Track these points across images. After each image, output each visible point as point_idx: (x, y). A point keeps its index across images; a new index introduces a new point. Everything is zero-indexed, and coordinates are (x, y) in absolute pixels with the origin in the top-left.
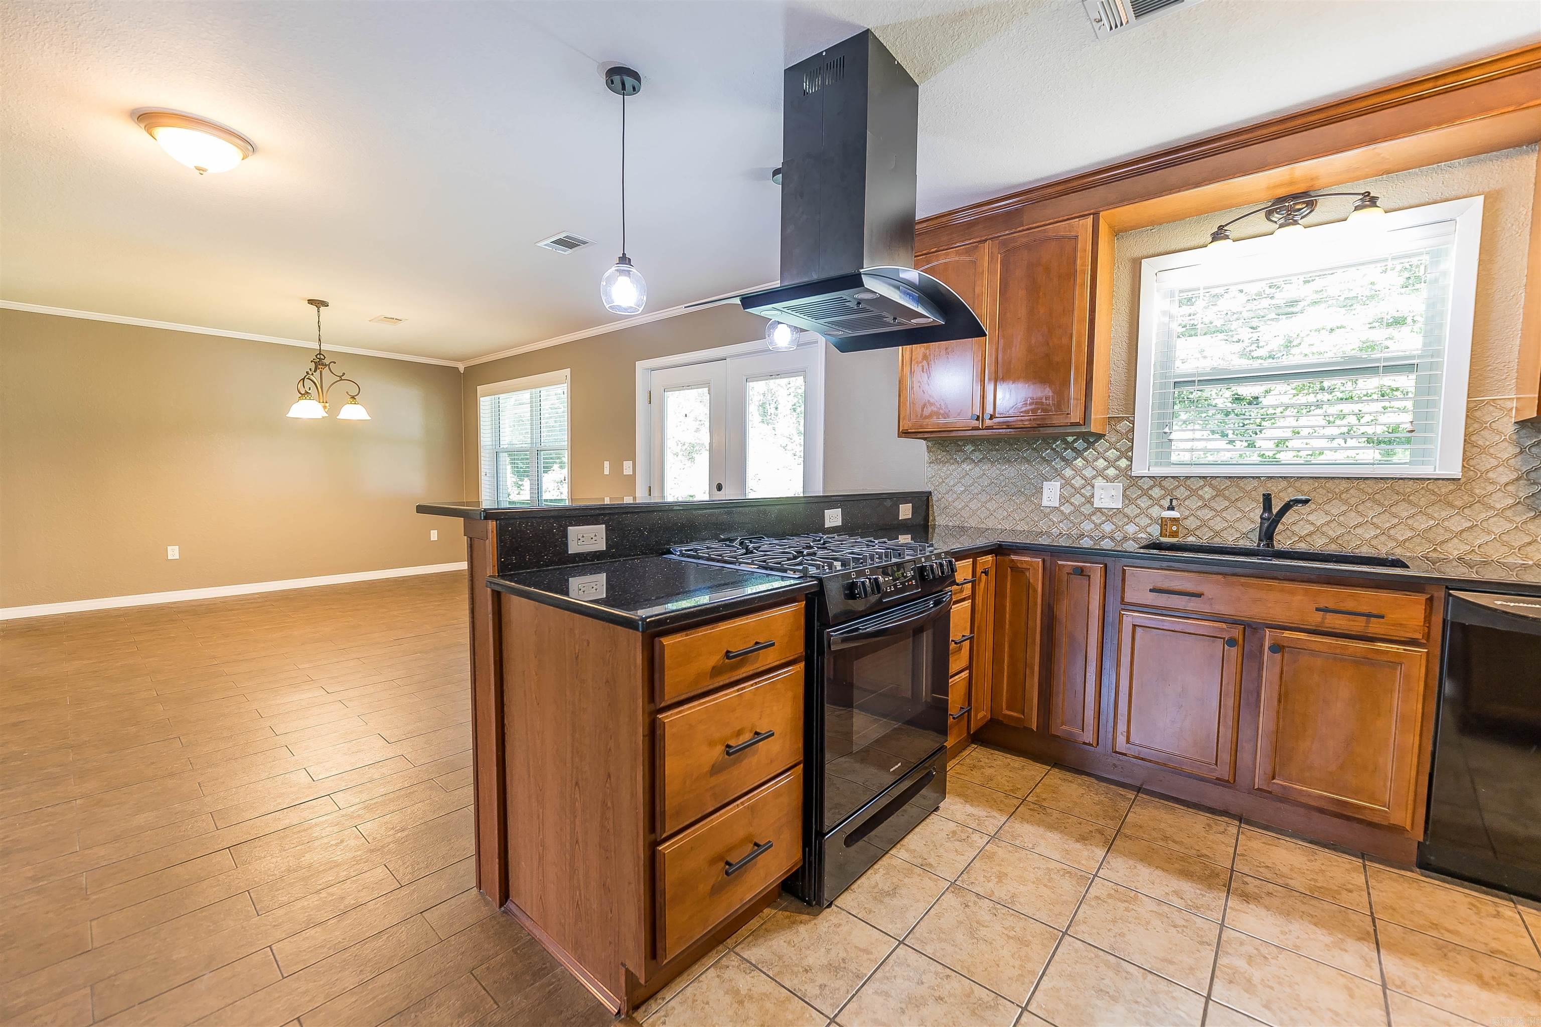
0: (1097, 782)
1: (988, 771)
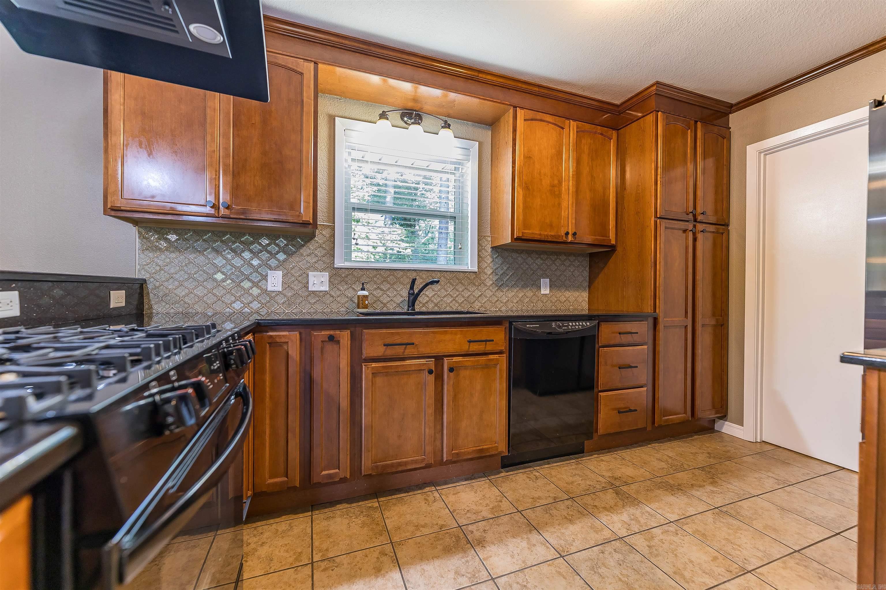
0: (349, 506)
1: (263, 551)
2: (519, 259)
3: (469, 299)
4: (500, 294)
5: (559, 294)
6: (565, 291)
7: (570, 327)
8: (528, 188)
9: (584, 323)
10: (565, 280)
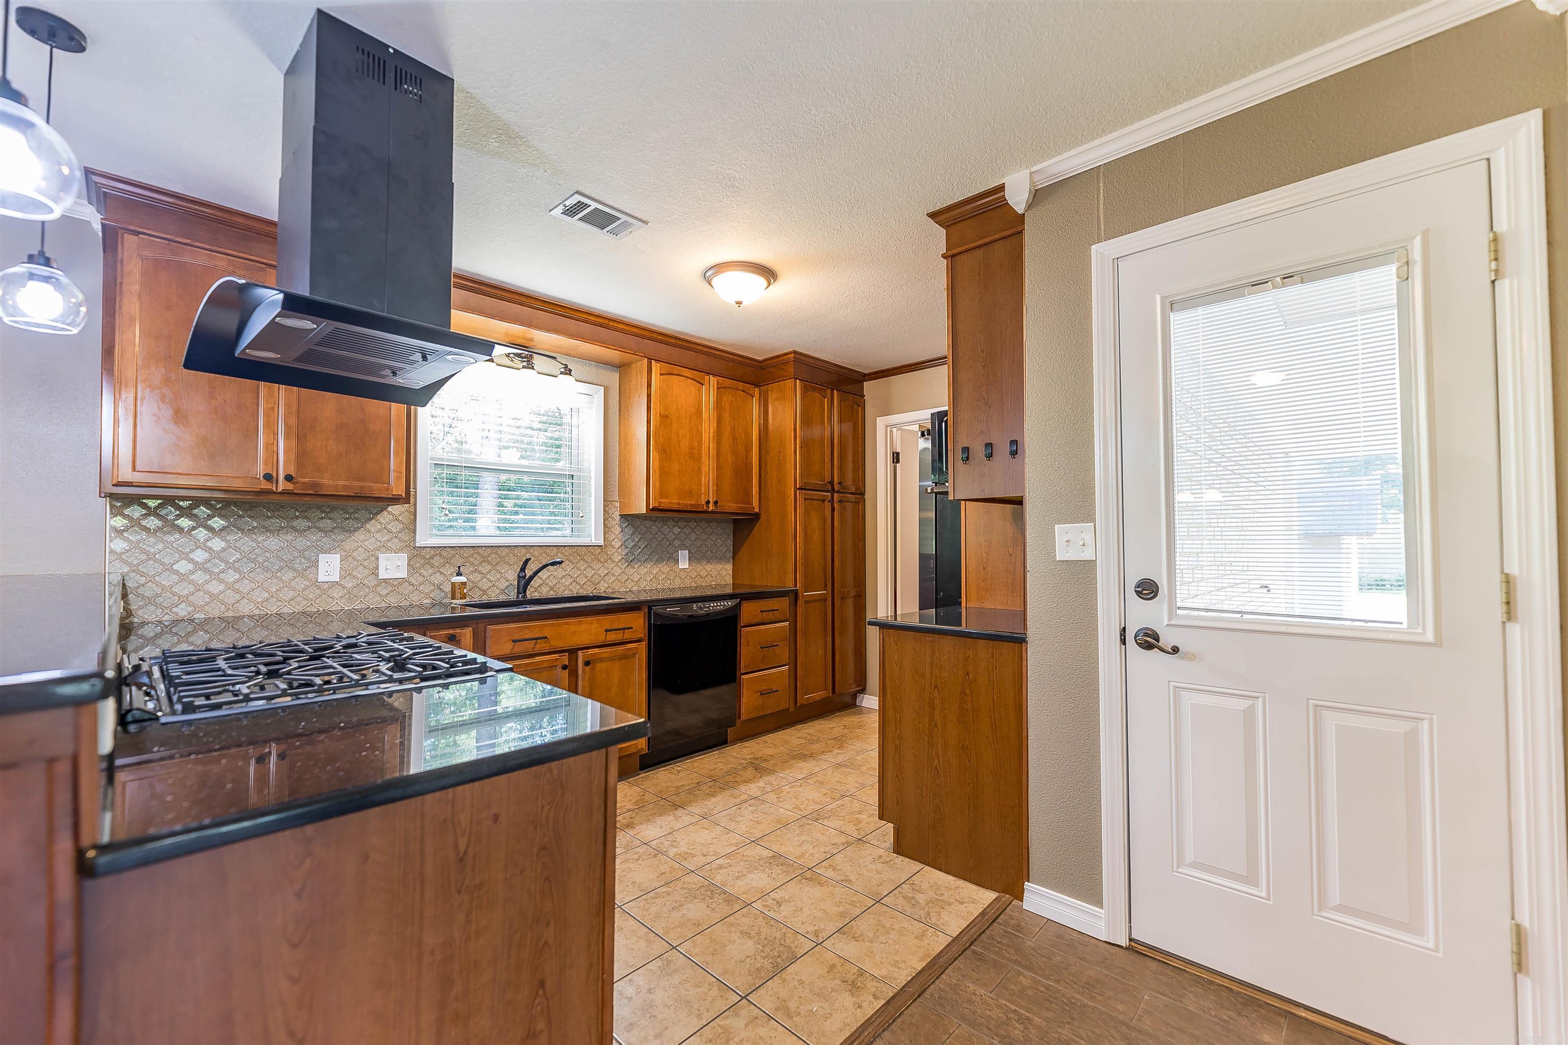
2: (653, 527)
3: (593, 580)
4: (630, 571)
5: (699, 567)
6: (707, 563)
7: (711, 608)
8: (664, 452)
9: (726, 603)
10: (706, 551)
